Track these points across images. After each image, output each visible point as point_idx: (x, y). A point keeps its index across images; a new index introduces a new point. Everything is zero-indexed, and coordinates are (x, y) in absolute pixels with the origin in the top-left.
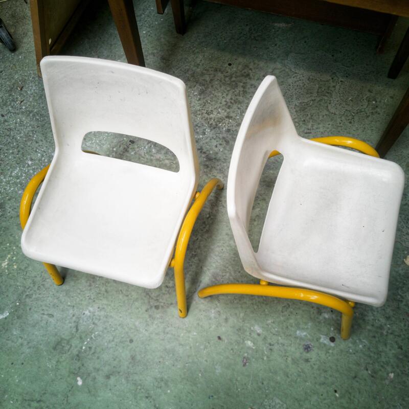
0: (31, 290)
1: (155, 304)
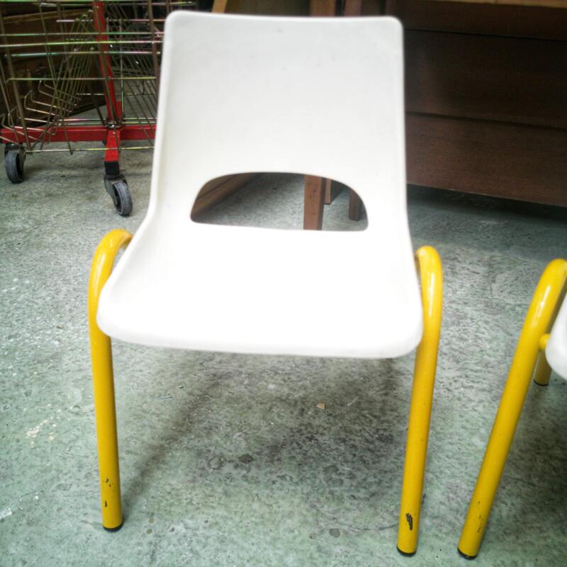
0: (71, 477)
1: (331, 527)
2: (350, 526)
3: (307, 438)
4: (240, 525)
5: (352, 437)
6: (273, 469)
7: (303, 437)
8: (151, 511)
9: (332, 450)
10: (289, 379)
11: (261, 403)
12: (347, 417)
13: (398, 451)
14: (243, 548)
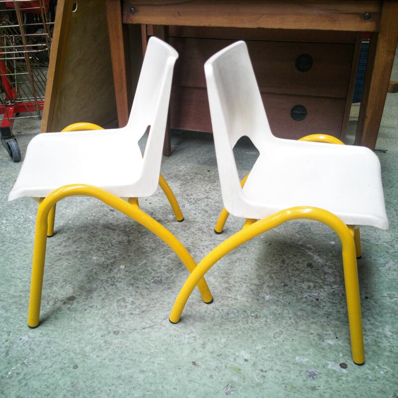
1: (115, 330)
2: (126, 329)
3: (111, 284)
4: (62, 333)
5: (138, 282)
6: (87, 303)
7: (108, 284)
8: (9, 330)
9: (124, 290)
10: (106, 253)
11: (87, 268)
12: (137, 272)
13: (163, 288)
14: (61, 345)
